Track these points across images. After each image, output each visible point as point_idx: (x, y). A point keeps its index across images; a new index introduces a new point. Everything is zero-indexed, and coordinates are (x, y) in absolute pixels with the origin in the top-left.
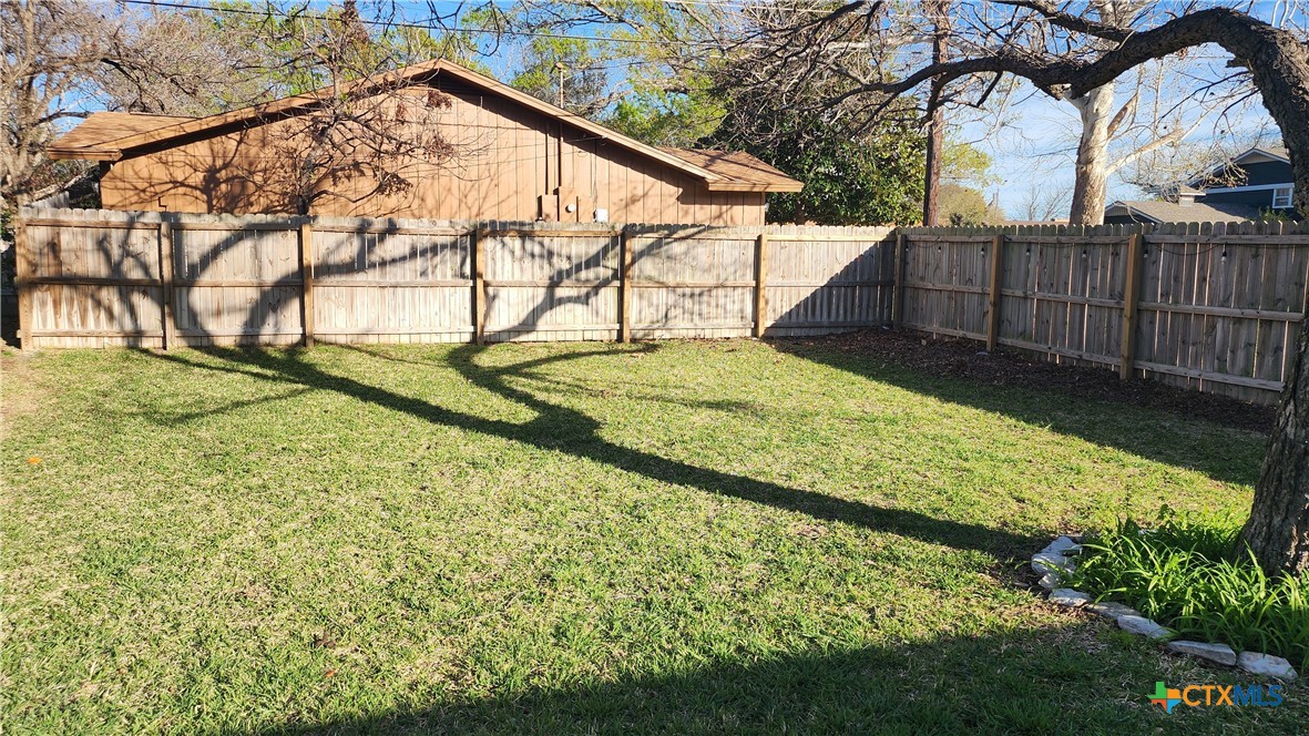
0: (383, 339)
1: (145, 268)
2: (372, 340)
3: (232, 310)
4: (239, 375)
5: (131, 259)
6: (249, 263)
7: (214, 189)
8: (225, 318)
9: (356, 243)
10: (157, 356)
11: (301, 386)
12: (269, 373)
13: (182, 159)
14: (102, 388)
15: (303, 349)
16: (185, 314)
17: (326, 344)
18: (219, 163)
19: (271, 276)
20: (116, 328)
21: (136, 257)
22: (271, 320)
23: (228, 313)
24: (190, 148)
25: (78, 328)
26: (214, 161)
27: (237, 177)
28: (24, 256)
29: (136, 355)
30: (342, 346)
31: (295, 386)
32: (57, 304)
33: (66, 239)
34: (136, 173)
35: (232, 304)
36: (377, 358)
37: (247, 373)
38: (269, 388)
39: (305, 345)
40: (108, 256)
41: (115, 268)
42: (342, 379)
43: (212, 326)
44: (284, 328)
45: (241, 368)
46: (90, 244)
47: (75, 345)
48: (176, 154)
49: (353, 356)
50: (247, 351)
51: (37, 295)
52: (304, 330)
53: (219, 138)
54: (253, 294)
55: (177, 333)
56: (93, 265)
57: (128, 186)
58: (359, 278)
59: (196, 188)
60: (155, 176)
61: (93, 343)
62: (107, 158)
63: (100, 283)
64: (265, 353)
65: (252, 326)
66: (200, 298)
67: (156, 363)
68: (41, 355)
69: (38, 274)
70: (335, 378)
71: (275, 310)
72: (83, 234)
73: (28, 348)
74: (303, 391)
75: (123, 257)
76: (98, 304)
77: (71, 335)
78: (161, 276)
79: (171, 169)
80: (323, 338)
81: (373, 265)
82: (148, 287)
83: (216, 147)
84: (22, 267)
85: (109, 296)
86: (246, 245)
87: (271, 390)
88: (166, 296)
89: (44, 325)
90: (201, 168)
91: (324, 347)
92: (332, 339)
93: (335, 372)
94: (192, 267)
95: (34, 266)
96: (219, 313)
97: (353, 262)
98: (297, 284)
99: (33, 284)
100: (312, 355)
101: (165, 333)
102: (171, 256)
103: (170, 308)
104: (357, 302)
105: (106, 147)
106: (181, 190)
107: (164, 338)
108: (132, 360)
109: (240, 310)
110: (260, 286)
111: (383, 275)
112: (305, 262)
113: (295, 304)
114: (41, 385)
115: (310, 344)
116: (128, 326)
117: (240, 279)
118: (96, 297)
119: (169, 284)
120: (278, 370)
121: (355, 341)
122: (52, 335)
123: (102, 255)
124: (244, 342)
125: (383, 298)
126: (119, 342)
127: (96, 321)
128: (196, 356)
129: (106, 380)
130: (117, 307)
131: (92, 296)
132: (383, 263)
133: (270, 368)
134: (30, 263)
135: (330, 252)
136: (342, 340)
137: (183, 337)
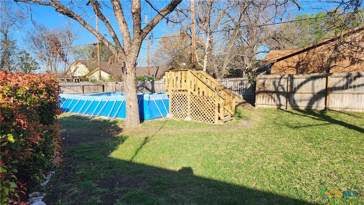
0: (352, 110)
1: (283, 89)
2: (348, 110)
3: (305, 100)
4: (308, 118)
5: (280, 86)
6: (310, 87)
7: (299, 67)
8: (303, 102)
9: (345, 81)
10: (285, 111)
11: (327, 122)
12: (316, 118)
13: (291, 60)
14: (274, 117)
15: (325, 112)
16: (292, 100)
17: (332, 110)
18: (301, 60)
19: (317, 90)
20: (275, 103)
21: (281, 86)
22: (316, 103)
23: (304, 101)
24: (293, 57)
25: (267, 103)
26: (299, 60)
27: (305, 63)
28: (258, 86)
29: (280, 110)
30: (338, 111)
31: (325, 122)
32: (263, 97)
33: (266, 82)
34: (279, 65)
35: (305, 98)
36: (351, 116)
37: (310, 117)
38: (317, 122)
39: (326, 110)
40: (275, 85)
41: (277, 89)
42: (340, 121)
43: (299, 104)
44: (320, 105)
45: (308, 116)
46: (271, 83)
47: (266, 107)
48: (290, 59)
49: (342, 115)
50: (309, 111)
51: (259, 95)
52: (326, 106)
53: (301, 54)
54: (311, 95)
55: (290, 105)
56: (271, 88)
57: (277, 68)
58: (346, 91)
59: (294, 67)
60: (284, 65)
61: (270, 107)
62: (274, 62)
63: (273, 92)
64: (314, 112)
65: (310, 104)
66: (296, 96)
67: (285, 113)
68: (259, 109)
69: (260, 90)
70: (337, 121)
71: (317, 100)
72: (270, 81)
73: (257, 107)
74: (328, 124)
75: (278, 86)
76: (272, 97)
77: (265, 104)
78: (287, 91)
79: (288, 63)
80: (332, 109)
81: (351, 87)
82: (284, 94)
83: (300, 56)
84: (257, 89)
85: (274, 96)
86: (310, 82)
87: (318, 122)
88: (288, 95)
89: (260, 102)
90: (296, 62)
91: (332, 111)
92: (335, 109)
93: (337, 119)
94: (295, 89)
95: (260, 89)
96: (301, 101)
97: (344, 86)
98: (325, 93)
99: (259, 92)
100: (328, 114)
101: (287, 105)
102: (290, 86)
103: (289, 99)
104: (344, 99)
105: (273, 59)
106: (290, 68)
107: (287, 106)
108: (279, 111)
109: (307, 100)
110: (313, 93)
111: (354, 90)
112: (328, 86)
113: (324, 99)
114: (260, 116)
115: (327, 110)
116: (278, 103)
117: (308, 91)
118: (272, 96)
119: (289, 93)
120: (319, 117)
121: (342, 110)
122: (262, 104)
123: (274, 86)
124: (307, 109)
125: (353, 97)
126: (276, 107)
127: (271, 102)
128: (294, 111)
129: (275, 116)
130: (276, 98)
131: (271, 96)
132: (355, 87)
133: (316, 116)
134: (259, 88)
135: (336, 84)
136: (338, 110)
137: (291, 106)
